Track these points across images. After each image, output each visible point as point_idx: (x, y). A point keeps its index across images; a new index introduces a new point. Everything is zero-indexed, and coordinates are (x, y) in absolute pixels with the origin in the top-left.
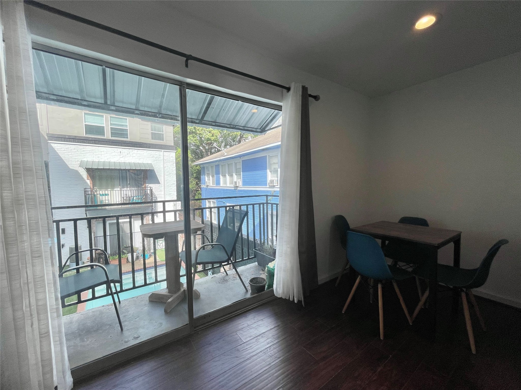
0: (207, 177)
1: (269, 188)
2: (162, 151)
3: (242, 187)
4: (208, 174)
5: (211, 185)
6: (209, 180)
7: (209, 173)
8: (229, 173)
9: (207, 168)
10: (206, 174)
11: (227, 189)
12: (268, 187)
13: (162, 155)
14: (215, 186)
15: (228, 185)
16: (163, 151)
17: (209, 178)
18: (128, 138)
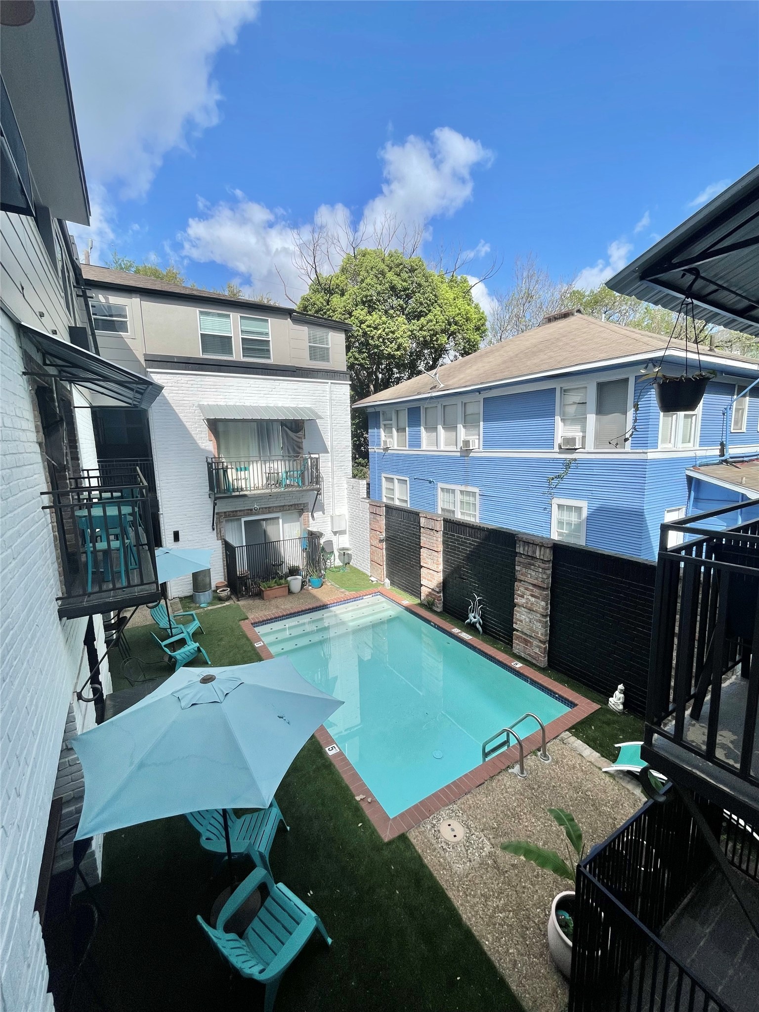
0: (384, 432)
1: (559, 453)
2: (327, 383)
3: (483, 451)
4: (388, 428)
5: (396, 447)
6: (390, 436)
7: (391, 424)
8: (444, 424)
9: (383, 414)
10: (382, 426)
11: (439, 456)
12: (558, 451)
13: (328, 390)
14: (407, 449)
15: (442, 448)
16: (330, 383)
17: (391, 433)
18: (269, 358)
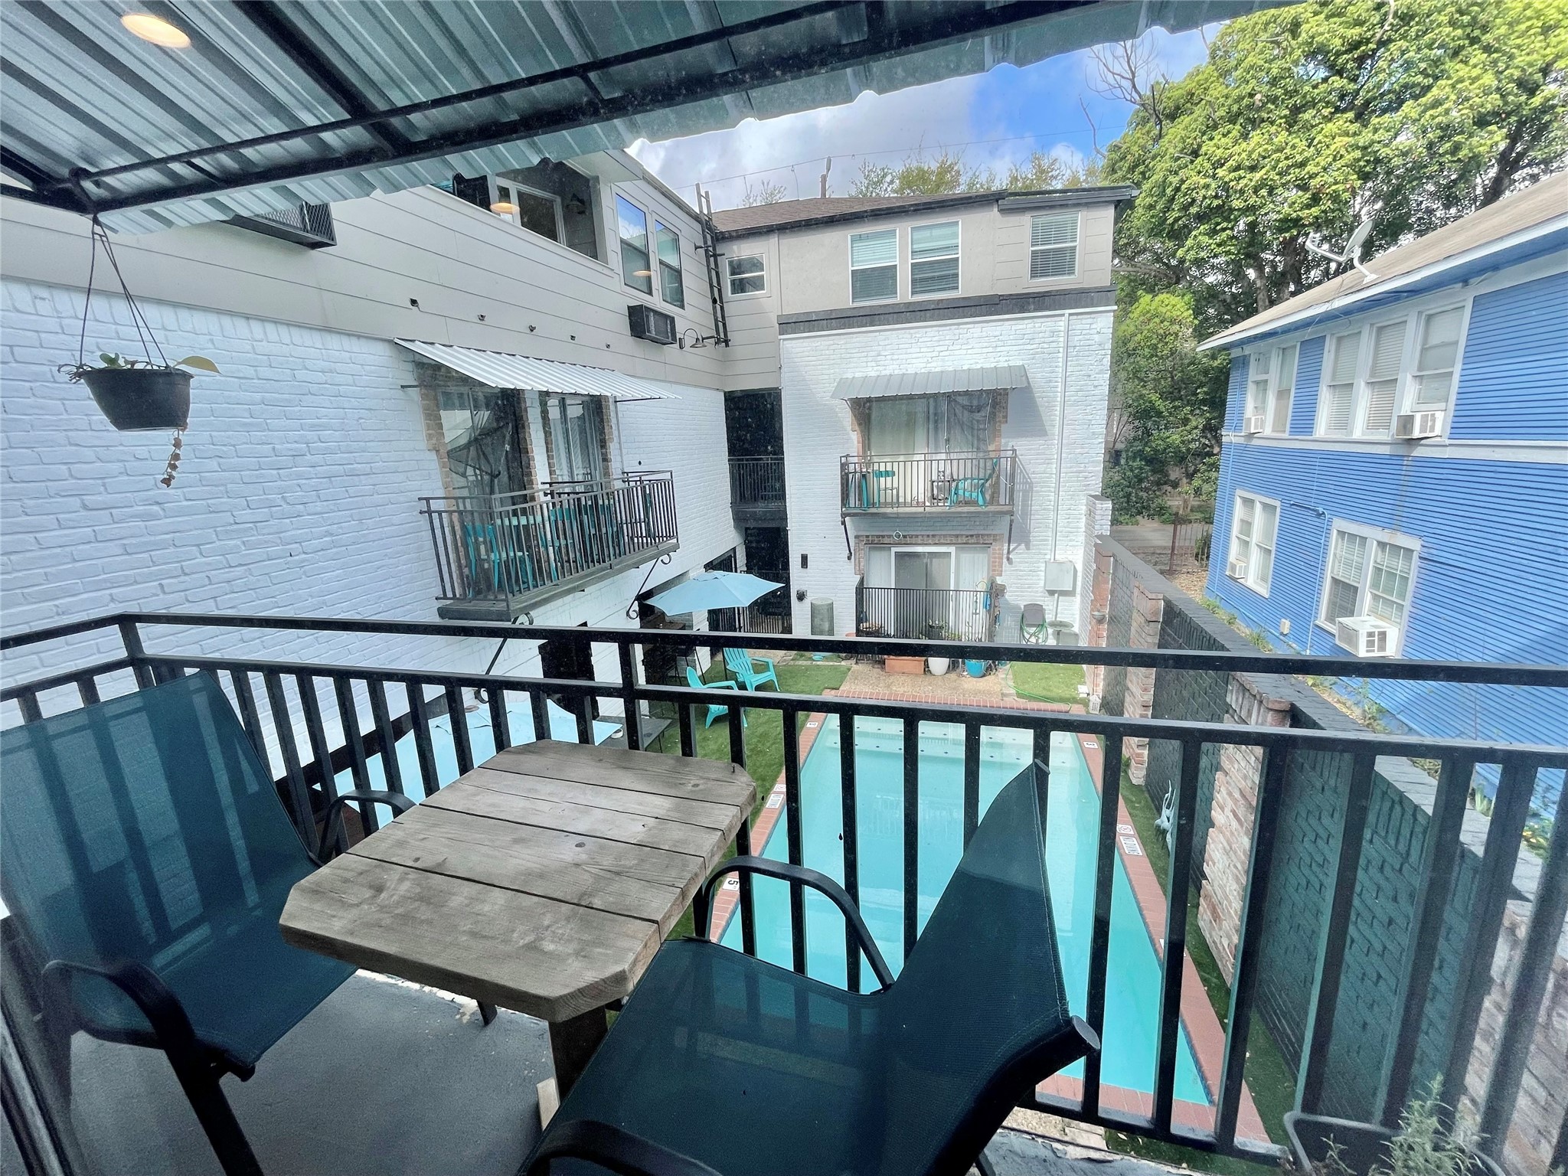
0: (1255, 399)
2: (1063, 315)
3: (1448, 442)
4: (1262, 387)
5: (1268, 431)
6: (1260, 409)
7: (1266, 381)
8: (1372, 377)
9: (1257, 359)
10: (1251, 384)
13: (1062, 329)
14: (1286, 435)
15: (1357, 435)
16: (1067, 316)
17: (1264, 401)
18: (956, 288)
